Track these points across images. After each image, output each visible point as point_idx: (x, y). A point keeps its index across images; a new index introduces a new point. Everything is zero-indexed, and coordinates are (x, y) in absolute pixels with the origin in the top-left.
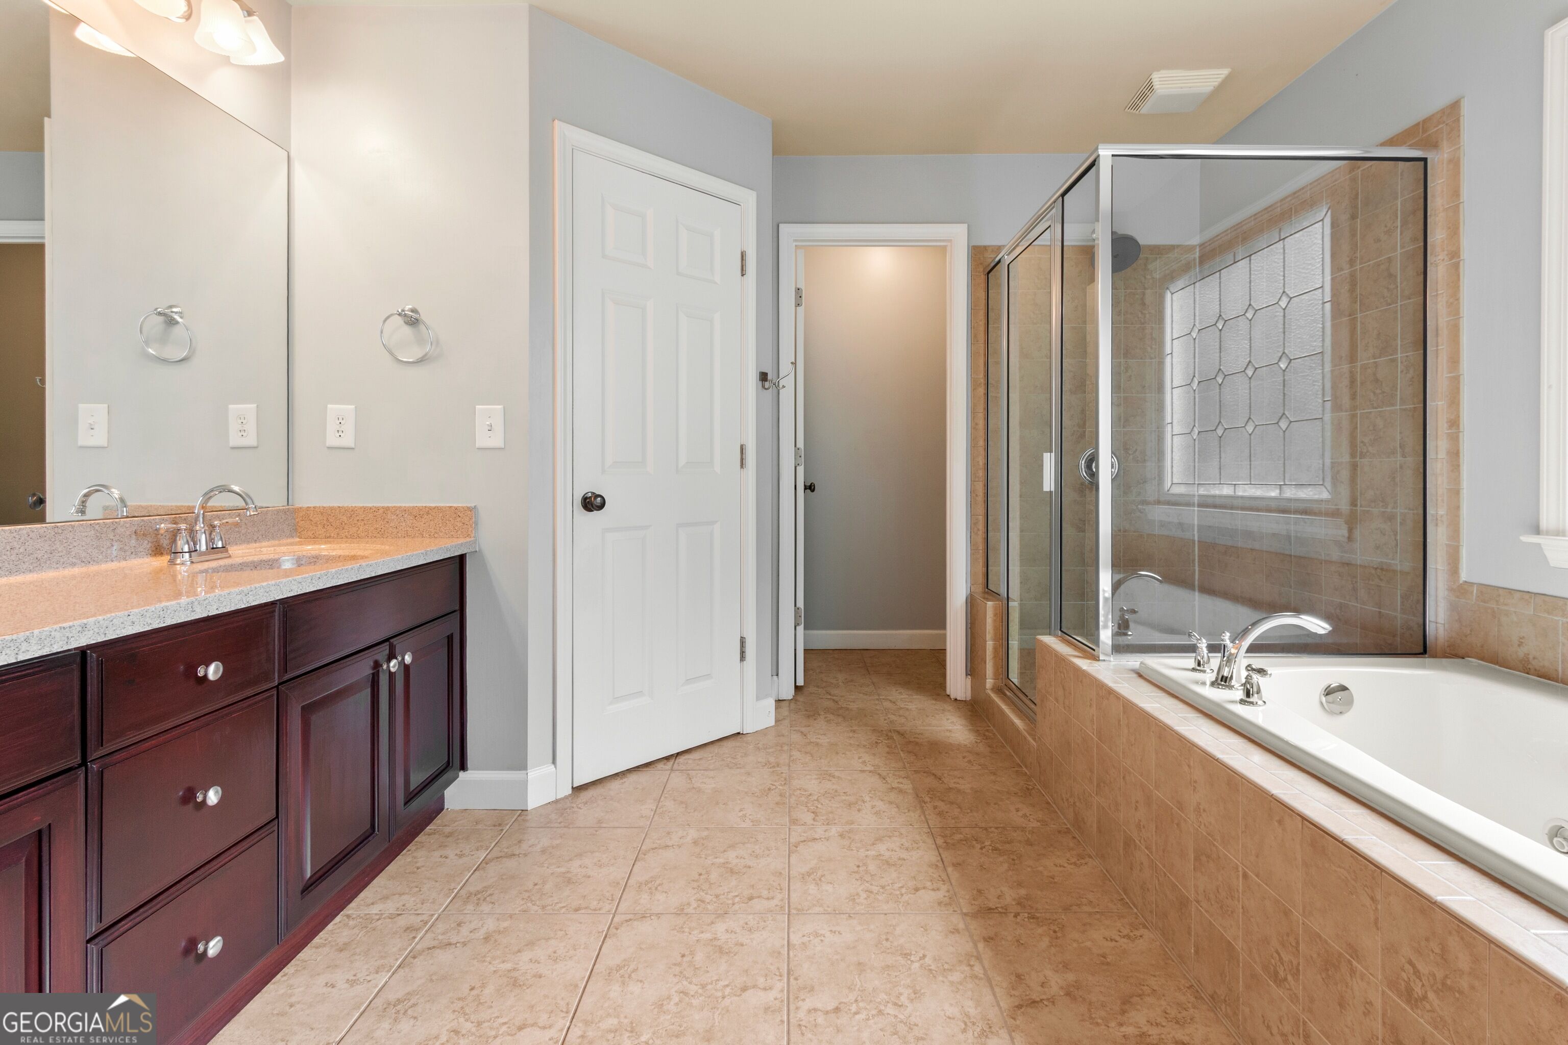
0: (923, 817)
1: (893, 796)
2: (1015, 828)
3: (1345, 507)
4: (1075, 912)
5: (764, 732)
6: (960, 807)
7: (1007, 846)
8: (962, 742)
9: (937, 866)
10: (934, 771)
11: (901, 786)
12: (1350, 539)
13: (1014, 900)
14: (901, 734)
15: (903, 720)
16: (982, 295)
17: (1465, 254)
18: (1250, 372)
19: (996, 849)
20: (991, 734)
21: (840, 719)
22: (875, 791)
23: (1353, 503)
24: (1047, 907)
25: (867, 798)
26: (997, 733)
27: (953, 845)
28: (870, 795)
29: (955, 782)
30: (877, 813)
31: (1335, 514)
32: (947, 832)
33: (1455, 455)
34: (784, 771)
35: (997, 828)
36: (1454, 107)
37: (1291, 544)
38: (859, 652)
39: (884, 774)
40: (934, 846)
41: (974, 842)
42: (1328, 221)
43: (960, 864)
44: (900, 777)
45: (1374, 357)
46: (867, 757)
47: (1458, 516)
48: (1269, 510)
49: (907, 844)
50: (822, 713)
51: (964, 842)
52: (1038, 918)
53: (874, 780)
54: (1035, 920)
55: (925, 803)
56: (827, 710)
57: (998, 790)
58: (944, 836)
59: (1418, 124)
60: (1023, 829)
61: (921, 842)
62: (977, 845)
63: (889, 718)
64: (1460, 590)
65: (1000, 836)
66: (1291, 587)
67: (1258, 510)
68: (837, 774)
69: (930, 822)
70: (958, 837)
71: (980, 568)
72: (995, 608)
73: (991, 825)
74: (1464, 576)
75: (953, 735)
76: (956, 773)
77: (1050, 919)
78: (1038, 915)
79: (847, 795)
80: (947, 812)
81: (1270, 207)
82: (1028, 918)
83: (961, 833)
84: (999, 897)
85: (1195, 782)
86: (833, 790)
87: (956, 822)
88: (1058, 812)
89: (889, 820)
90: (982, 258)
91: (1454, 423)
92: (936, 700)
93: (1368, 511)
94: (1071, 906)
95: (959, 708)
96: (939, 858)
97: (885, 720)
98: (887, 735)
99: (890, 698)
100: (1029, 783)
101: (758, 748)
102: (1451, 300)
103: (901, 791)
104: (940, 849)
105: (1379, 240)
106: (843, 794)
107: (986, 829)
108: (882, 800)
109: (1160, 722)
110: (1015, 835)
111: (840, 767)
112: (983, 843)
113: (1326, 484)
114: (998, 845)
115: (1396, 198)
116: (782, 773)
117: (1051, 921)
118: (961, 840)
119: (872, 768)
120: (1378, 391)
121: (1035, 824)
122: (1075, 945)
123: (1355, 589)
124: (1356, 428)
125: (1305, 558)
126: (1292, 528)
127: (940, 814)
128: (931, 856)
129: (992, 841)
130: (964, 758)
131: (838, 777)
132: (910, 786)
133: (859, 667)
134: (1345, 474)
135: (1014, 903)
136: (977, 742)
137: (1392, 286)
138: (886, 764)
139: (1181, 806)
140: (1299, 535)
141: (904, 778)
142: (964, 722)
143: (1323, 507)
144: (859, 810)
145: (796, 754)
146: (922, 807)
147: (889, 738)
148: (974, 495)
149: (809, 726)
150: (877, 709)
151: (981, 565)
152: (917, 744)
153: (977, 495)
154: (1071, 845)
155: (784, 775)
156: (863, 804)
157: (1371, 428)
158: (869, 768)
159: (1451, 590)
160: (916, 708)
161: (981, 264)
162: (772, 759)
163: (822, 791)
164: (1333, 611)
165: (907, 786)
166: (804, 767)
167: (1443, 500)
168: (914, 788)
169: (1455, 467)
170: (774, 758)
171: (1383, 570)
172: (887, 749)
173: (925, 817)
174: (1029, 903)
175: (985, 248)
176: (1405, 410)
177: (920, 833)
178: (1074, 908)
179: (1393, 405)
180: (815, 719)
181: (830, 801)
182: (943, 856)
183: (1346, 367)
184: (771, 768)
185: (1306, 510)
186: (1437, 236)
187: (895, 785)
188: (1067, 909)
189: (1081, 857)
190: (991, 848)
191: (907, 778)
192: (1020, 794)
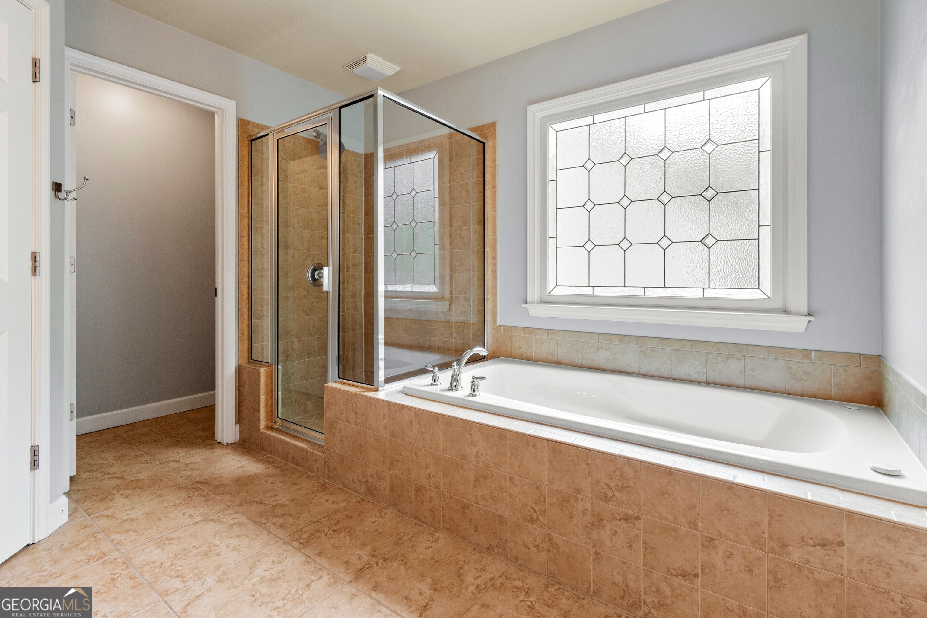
0: (271, 534)
1: (236, 531)
2: (335, 512)
3: (447, 295)
4: (402, 543)
5: (60, 532)
6: (291, 516)
7: (339, 526)
8: (257, 471)
9: (308, 562)
10: (253, 500)
11: (236, 520)
12: (450, 310)
13: (369, 555)
14: (206, 483)
15: (198, 472)
16: (246, 154)
17: (498, 188)
18: (394, 226)
19: (334, 531)
20: (272, 460)
21: (139, 491)
22: (218, 534)
23: (451, 293)
24: (388, 549)
25: (217, 542)
26: (275, 457)
27: (307, 542)
28: (217, 538)
29: (274, 501)
30: (234, 549)
31: (442, 298)
32: (296, 536)
33: (495, 271)
34: (116, 557)
35: (324, 518)
36: (494, 124)
37: (419, 314)
38: (108, 431)
39: (215, 517)
40: (295, 550)
41: (318, 533)
42: (437, 159)
43: (321, 553)
44: (230, 515)
45: (460, 226)
46: (191, 512)
47: (496, 298)
48: (407, 298)
49: (276, 560)
50: (114, 492)
51: (312, 537)
52: (388, 558)
53: (210, 527)
54: (388, 561)
55: (265, 524)
56: (118, 488)
57: (306, 494)
58: (297, 540)
59: (479, 127)
60: (339, 511)
61: (284, 552)
62: (321, 535)
63: (184, 475)
64: (497, 329)
65: (330, 521)
66: (419, 335)
67: (401, 298)
68: (173, 535)
69: (278, 535)
70: (305, 536)
71: (245, 346)
72: (266, 372)
73: (319, 517)
74: (498, 323)
75: (246, 469)
76: (269, 494)
77: (394, 555)
78: (387, 556)
79: (197, 548)
80: (285, 523)
81: (407, 145)
82: (384, 561)
83: (305, 532)
84: (360, 559)
85: (476, 441)
86: (180, 550)
87: (296, 527)
88: (349, 491)
89: (248, 550)
90: (246, 129)
91: (494, 258)
92: (212, 449)
93: (457, 297)
94: (398, 541)
95: (235, 449)
96: (305, 556)
97: (182, 477)
98: (193, 488)
99: (172, 459)
100: (320, 481)
101: (67, 549)
102: (493, 206)
103: (239, 524)
104: (301, 550)
105: (462, 174)
106: (193, 549)
107: (319, 522)
108: (230, 538)
109: (446, 416)
110: (338, 516)
111: (172, 529)
112: (324, 531)
113: (436, 284)
114: (333, 528)
115: (470, 157)
116: (115, 559)
117: (396, 556)
118: (309, 537)
119: (202, 518)
120: (462, 242)
121: (343, 504)
122: (417, 561)
123: (451, 333)
124: (452, 258)
125: (427, 321)
126: (420, 306)
127: (281, 526)
128: (299, 558)
129: (328, 527)
130: (267, 482)
131: (177, 538)
132: (244, 517)
133: (120, 443)
134: (447, 280)
135: (370, 558)
136: (267, 468)
137: (468, 196)
138: (211, 510)
139: (464, 457)
140: (423, 309)
141: (234, 514)
142: (246, 457)
143: (436, 295)
144: (218, 554)
145: (118, 537)
146: (265, 528)
147: (197, 490)
148: (241, 295)
149: (110, 508)
150: (167, 472)
151: (246, 343)
152: (224, 485)
153: (243, 295)
154: (371, 507)
155: (119, 560)
156: (217, 548)
157: (459, 259)
158: (199, 519)
159: (493, 329)
160: (201, 459)
161: (246, 132)
162: (93, 552)
163: (171, 556)
164: (441, 345)
165: (242, 519)
166: (134, 544)
167: (490, 291)
168: (248, 518)
169: (495, 277)
170: (93, 551)
171: (465, 324)
172: (203, 499)
173: (272, 534)
174: (378, 552)
175: (248, 122)
176: (474, 251)
177: (279, 547)
178: (400, 541)
179: (469, 249)
180: (112, 500)
181: (185, 559)
182: (306, 553)
183: (447, 230)
184: (97, 560)
185: (427, 297)
186: (488, 177)
187: (232, 522)
188: (397, 544)
189: (380, 511)
190: (330, 532)
191: (237, 512)
192: (320, 490)
